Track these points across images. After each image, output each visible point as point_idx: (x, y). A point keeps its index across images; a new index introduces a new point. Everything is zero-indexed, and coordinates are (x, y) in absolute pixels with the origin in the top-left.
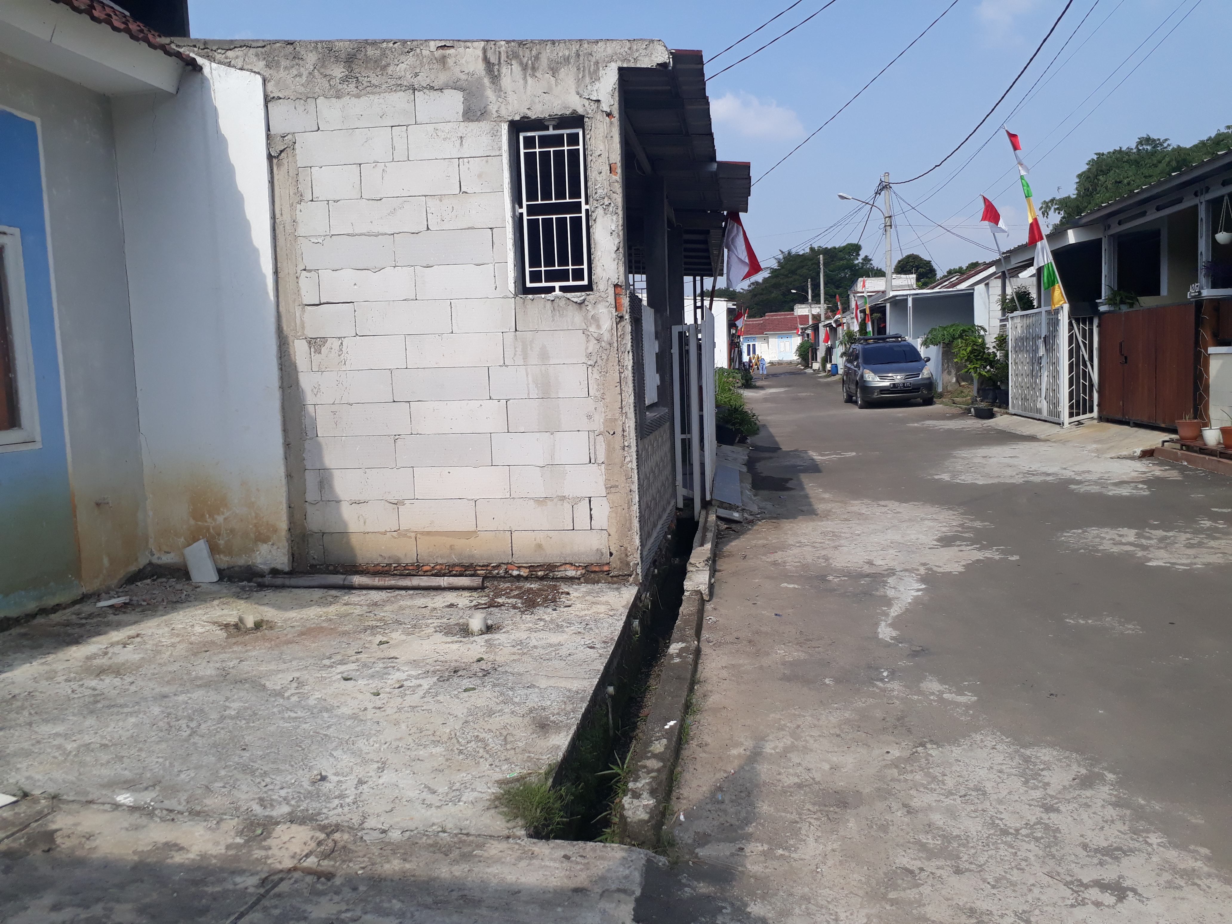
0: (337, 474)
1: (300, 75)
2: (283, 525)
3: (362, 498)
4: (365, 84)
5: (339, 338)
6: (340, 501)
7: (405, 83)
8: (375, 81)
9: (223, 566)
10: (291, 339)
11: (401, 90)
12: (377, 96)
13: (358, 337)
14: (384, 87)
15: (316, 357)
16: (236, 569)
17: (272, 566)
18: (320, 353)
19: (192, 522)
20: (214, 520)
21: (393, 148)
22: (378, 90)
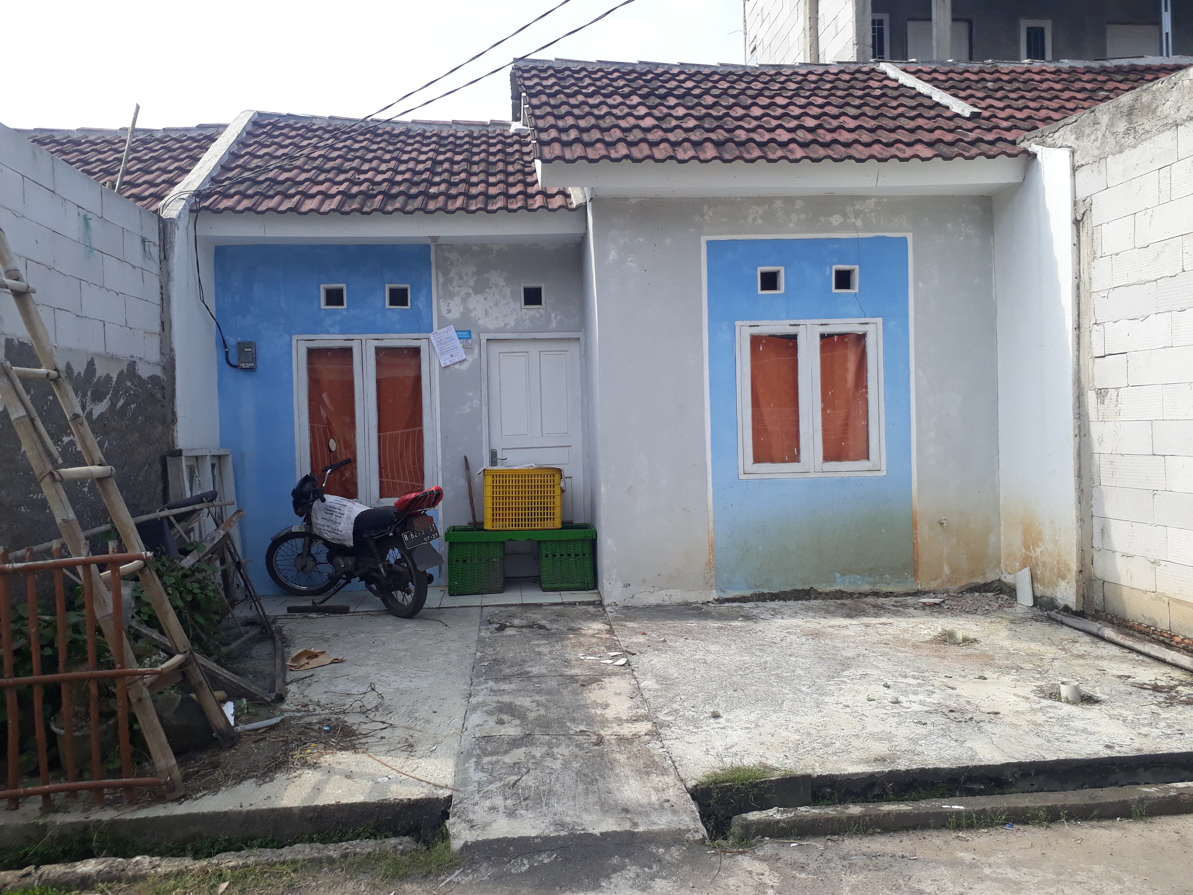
0: (1113, 523)
1: (1096, 140)
2: (1074, 566)
3: (1130, 552)
4: (1141, 132)
5: (1116, 388)
6: (1115, 552)
7: (1171, 121)
8: (1147, 128)
9: (1038, 594)
10: (1086, 389)
11: (1167, 129)
12: (1149, 142)
13: (1130, 388)
14: (1154, 130)
15: (1101, 407)
16: (1045, 599)
17: (1066, 603)
18: (1103, 403)
19: (1024, 551)
20: (1035, 552)
21: (1160, 192)
22: (1149, 135)
